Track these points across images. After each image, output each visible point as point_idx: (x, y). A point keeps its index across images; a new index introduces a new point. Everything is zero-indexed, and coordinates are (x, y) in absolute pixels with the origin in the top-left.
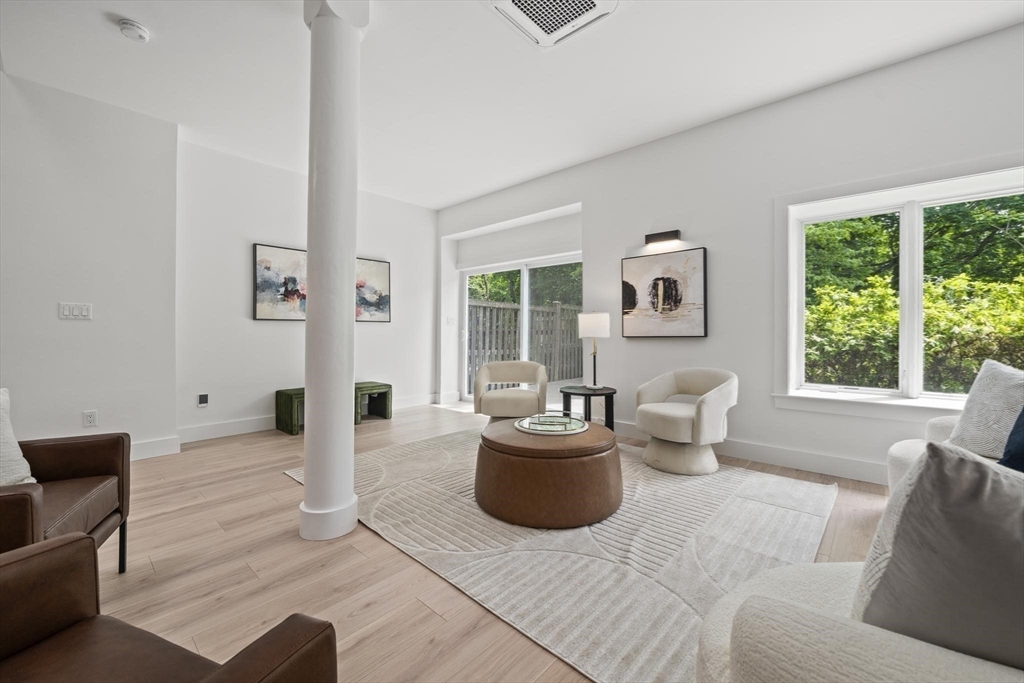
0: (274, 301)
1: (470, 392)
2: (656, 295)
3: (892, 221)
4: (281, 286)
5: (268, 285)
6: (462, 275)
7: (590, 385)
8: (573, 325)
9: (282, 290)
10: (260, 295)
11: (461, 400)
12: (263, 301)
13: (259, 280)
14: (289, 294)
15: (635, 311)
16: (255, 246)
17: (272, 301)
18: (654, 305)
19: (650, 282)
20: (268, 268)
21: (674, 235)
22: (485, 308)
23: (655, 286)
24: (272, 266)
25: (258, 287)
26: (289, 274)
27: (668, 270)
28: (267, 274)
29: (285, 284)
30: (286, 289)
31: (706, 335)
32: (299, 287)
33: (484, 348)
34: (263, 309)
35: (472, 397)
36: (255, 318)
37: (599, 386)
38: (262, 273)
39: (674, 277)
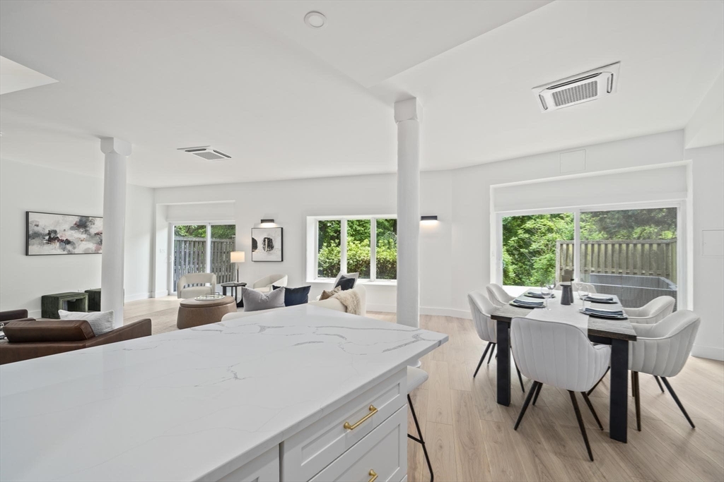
0: (42, 244)
1: (175, 291)
2: (265, 244)
3: (339, 222)
4: (46, 235)
5: (37, 235)
6: (170, 225)
7: (236, 282)
8: (228, 257)
9: (47, 237)
10: (31, 241)
11: (169, 295)
12: (33, 245)
13: (31, 232)
14: (51, 240)
15: (257, 251)
16: (27, 213)
17: (40, 244)
18: (264, 248)
19: (263, 239)
20: (37, 226)
21: (272, 221)
22: (185, 241)
23: (264, 241)
24: (40, 224)
25: (29, 237)
26: (52, 228)
27: (269, 235)
28: (36, 229)
29: (49, 234)
30: (50, 237)
31: (282, 260)
32: (58, 236)
33: (185, 265)
34: (32, 249)
35: (176, 292)
36: (27, 254)
37: (240, 282)
38: (32, 229)
39: (271, 238)
